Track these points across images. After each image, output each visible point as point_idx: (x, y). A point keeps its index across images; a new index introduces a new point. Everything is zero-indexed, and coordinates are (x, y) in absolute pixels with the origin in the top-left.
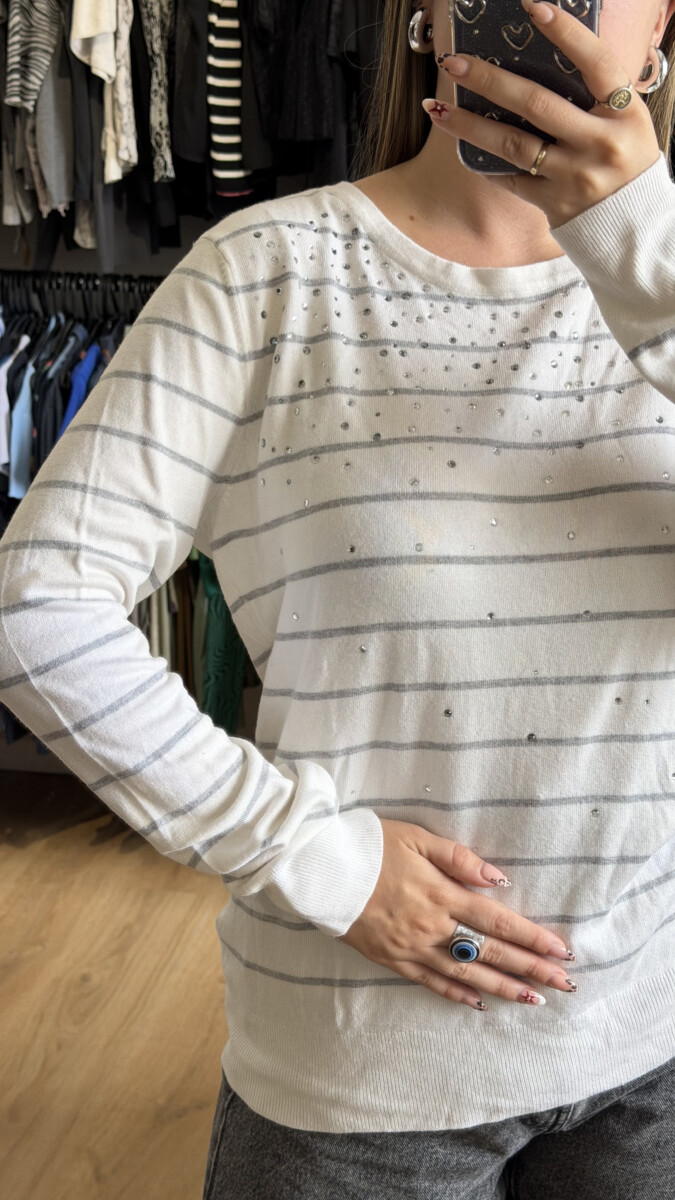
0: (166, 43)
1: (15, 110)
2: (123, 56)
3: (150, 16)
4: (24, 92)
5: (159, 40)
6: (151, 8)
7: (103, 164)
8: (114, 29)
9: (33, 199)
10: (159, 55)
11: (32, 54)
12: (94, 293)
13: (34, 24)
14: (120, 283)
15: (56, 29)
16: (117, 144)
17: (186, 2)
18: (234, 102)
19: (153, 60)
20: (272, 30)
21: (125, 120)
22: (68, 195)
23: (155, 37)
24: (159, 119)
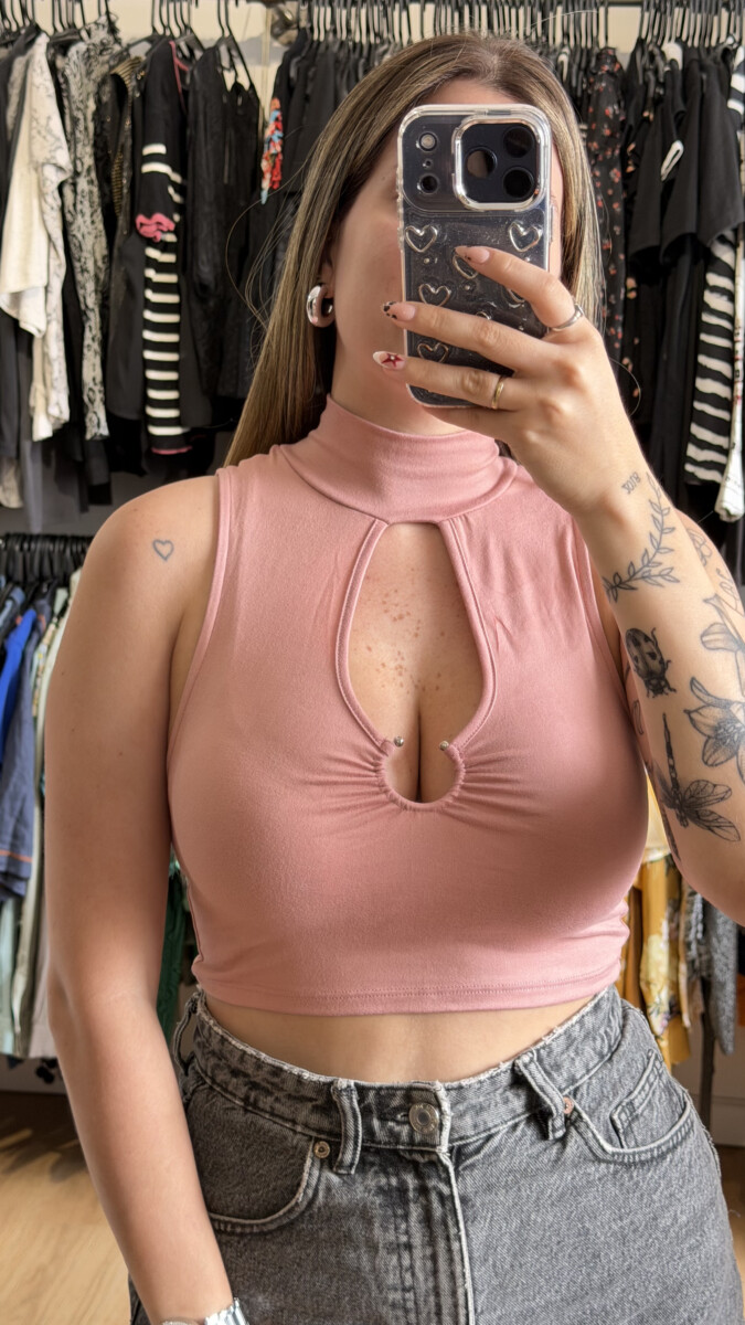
0: (100, 296)
2: (54, 310)
3: (84, 270)
5: (93, 295)
6: (85, 263)
7: (31, 420)
8: (45, 283)
10: (93, 310)
16: (47, 399)
17: (121, 257)
18: (172, 357)
19: (85, 314)
20: (212, 286)
21: (56, 374)
23: (88, 291)
24: (93, 375)
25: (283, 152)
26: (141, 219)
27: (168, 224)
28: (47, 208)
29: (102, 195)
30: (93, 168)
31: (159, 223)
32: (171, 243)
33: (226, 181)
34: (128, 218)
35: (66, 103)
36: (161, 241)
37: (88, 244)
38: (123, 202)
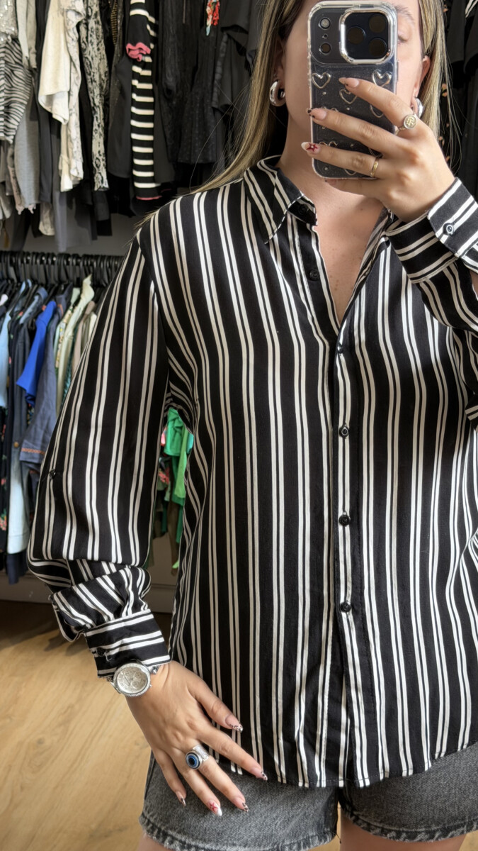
0: (103, 98)
1: (1, 142)
2: (74, 107)
3: (93, 81)
4: (6, 130)
5: (98, 97)
6: (93, 76)
7: (60, 178)
8: (68, 90)
9: (11, 202)
10: (98, 106)
11: (12, 105)
12: (52, 266)
13: (14, 85)
14: (70, 260)
15: (28, 89)
16: (69, 166)
17: (116, 72)
18: (149, 138)
19: (94, 109)
20: (175, 90)
21: (75, 149)
22: (36, 199)
23: (96, 94)
24: (98, 149)
26: (129, 46)
27: (147, 50)
28: (69, 39)
29: (105, 32)
30: (99, 12)
31: (141, 49)
32: (149, 63)
33: (184, 21)
34: (121, 46)
36: (142, 61)
37: (95, 63)
38: (118, 36)
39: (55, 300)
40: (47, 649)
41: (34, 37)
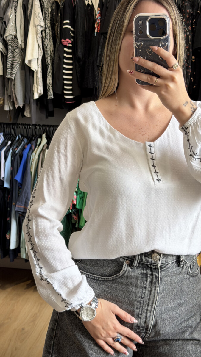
0: (52, 61)
1: (9, 79)
2: (40, 65)
3: (47, 54)
4: (12, 74)
5: (50, 60)
6: (48, 52)
7: (33, 94)
8: (37, 57)
9: (13, 103)
10: (50, 64)
11: (14, 64)
12: (30, 129)
13: (15, 56)
14: (37, 127)
15: (21, 57)
16: (37, 89)
17: (57, 50)
18: (70, 77)
19: (48, 66)
20: (81, 58)
21: (40, 82)
22: (23, 102)
23: (49, 59)
24: (49, 82)
25: (100, 22)
26: (63, 40)
27: (70, 41)
28: (38, 37)
29: (53, 34)
30: (50, 26)
31: (68, 41)
32: (71, 47)
33: (85, 30)
34: (59, 40)
35: (43, 9)
36: (68, 46)
37: (49, 47)
38: (58, 36)
39: (31, 144)
40: (25, 289)
41: (23, 36)
